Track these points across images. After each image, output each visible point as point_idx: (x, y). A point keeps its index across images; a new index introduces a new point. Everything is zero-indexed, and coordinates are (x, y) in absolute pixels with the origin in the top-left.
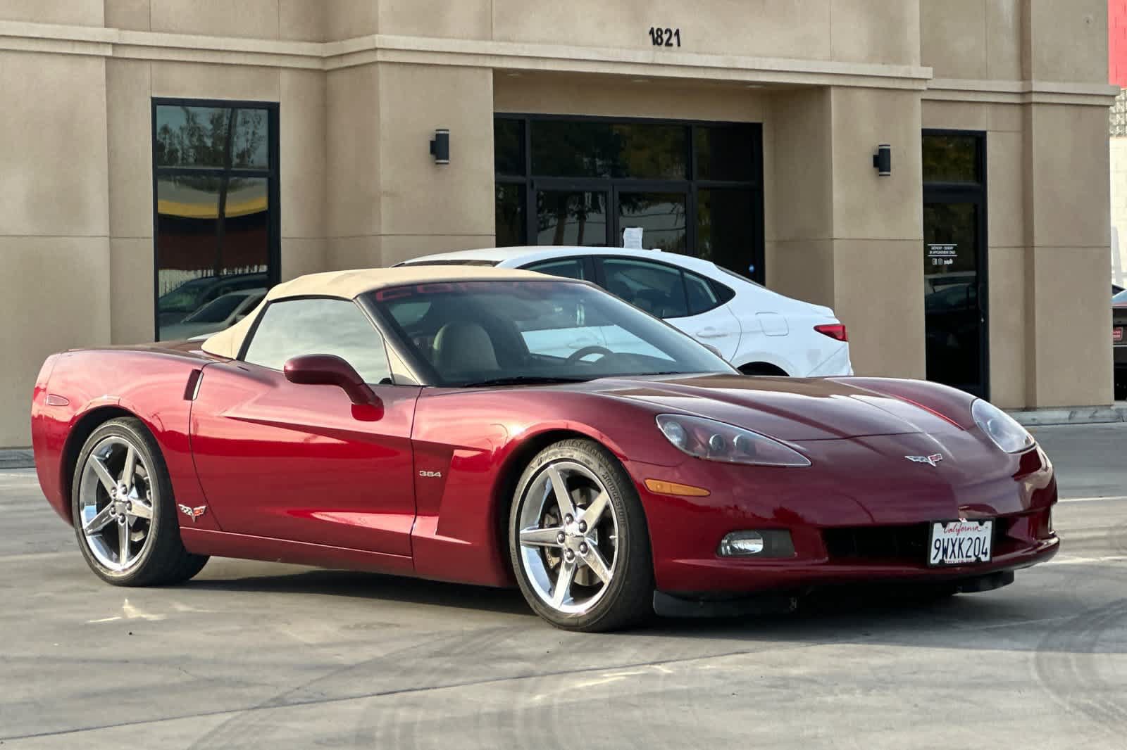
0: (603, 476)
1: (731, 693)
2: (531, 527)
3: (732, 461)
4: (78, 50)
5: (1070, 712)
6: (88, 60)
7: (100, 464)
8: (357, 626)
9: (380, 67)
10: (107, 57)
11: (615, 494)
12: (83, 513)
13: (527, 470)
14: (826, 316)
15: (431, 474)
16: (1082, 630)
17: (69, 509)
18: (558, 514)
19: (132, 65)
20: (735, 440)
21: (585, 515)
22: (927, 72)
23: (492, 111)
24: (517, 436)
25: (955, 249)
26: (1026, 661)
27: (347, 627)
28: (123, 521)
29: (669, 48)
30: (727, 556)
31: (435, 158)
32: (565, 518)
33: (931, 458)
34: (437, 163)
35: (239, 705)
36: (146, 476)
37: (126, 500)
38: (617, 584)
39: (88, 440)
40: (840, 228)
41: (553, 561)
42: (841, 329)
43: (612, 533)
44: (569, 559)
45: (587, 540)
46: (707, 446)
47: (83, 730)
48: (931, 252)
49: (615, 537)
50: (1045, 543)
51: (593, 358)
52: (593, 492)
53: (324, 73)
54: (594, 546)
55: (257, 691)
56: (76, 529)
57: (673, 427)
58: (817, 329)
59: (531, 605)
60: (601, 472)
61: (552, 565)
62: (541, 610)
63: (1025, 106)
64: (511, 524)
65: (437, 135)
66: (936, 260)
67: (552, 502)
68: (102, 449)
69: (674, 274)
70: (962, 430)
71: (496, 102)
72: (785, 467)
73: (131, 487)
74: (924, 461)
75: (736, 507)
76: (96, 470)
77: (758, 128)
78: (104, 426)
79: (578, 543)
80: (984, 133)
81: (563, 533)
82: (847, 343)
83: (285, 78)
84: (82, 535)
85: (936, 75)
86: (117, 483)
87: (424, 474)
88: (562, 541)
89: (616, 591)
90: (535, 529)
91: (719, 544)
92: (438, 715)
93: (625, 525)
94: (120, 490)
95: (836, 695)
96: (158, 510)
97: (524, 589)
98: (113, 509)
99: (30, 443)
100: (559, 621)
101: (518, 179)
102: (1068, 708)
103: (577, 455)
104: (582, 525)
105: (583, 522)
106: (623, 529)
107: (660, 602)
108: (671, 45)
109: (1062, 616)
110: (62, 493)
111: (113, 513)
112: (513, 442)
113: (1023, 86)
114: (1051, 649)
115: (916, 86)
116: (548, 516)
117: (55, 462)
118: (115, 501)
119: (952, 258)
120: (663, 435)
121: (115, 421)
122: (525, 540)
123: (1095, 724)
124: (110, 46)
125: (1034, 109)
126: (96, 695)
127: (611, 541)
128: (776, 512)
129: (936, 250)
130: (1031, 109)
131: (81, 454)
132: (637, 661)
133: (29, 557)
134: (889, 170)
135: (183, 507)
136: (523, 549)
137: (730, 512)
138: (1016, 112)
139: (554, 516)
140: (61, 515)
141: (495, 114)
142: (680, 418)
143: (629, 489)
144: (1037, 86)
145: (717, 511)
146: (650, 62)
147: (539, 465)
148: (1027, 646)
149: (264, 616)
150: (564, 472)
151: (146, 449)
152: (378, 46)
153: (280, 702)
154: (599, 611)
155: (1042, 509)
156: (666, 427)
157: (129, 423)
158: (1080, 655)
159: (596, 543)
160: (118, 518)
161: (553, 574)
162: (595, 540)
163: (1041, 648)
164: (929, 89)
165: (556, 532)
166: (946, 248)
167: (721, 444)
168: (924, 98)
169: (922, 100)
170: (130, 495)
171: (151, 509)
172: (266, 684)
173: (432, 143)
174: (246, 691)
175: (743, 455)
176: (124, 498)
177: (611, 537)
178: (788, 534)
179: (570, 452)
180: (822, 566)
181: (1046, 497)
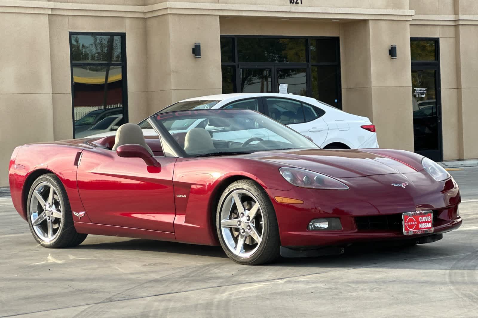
0: (257, 196)
1: (311, 292)
2: (226, 219)
3: (314, 188)
4: (36, 11)
5: (461, 298)
6: (41, 16)
7: (39, 194)
8: (150, 265)
9: (169, 16)
10: (49, 15)
11: (262, 204)
12: (32, 216)
13: (223, 193)
14: (366, 121)
15: (182, 196)
16: (471, 260)
17: (26, 214)
18: (237, 213)
19: (60, 18)
20: (315, 178)
21: (249, 213)
22: (412, 12)
23: (219, 34)
24: (218, 179)
25: (426, 90)
26: (444, 275)
27: (145, 265)
28: (49, 219)
29: (297, 5)
30: (312, 230)
31: (194, 56)
32: (240, 215)
33: (403, 184)
34: (196, 58)
35: (91, 302)
36: (59, 199)
37: (50, 210)
38: (264, 243)
39: (33, 184)
40: (374, 82)
41: (236, 234)
42: (373, 127)
43: (261, 221)
44: (243, 233)
45: (251, 224)
46: (302, 181)
47: (21, 314)
48: (415, 92)
49: (262, 223)
50: (456, 221)
51: (255, 143)
52: (253, 203)
53: (145, 19)
54: (254, 227)
55: (101, 295)
56: (29, 223)
57: (287, 173)
58: (362, 127)
59: (226, 253)
60: (256, 194)
61: (235, 236)
62: (231, 255)
63: (457, 26)
64: (217, 218)
65: (195, 45)
66: (418, 95)
67: (235, 207)
68: (40, 188)
69: (298, 105)
70: (418, 171)
71: (221, 31)
72: (337, 190)
73: (52, 204)
74: (400, 186)
75: (316, 208)
76: (37, 197)
77: (337, 39)
78: (40, 178)
79: (246, 226)
80: (439, 38)
81: (240, 221)
82: (376, 133)
83: (128, 22)
84: (31, 226)
85: (416, 14)
86: (46, 202)
87: (179, 196)
88: (240, 225)
89: (263, 247)
90: (227, 220)
91: (308, 225)
92: (179, 305)
93: (267, 217)
94: (48, 206)
95: (358, 292)
96: (64, 214)
97: (223, 246)
98: (45, 214)
99: (9, 185)
100: (239, 260)
101: (232, 64)
102: (460, 296)
103: (245, 186)
104: (248, 218)
105: (249, 216)
106: (266, 219)
107: (283, 251)
108: (298, 3)
109: (463, 253)
110: (22, 207)
111: (45, 216)
112: (217, 181)
113: (455, 18)
114: (457, 268)
115: (407, 18)
116: (233, 214)
117: (19, 194)
118: (46, 210)
119: (425, 94)
120: (283, 177)
121: (44, 175)
122: (223, 225)
123: (472, 303)
124: (50, 10)
125: (460, 27)
126: (30, 298)
127: (261, 224)
128: (334, 210)
129: (418, 91)
130: (459, 27)
131: (30, 190)
132: (272, 278)
133: (11, 235)
134: (396, 56)
135: (74, 213)
136: (223, 229)
137: (313, 211)
138: (452, 29)
139: (236, 214)
140: (22, 217)
141: (221, 35)
142: (291, 169)
143: (268, 201)
144: (461, 17)
145: (308, 210)
146: (289, 11)
147: (229, 191)
148: (446, 268)
149: (110, 261)
150: (239, 194)
151: (58, 188)
152: (168, 7)
153: (110, 300)
154: (256, 256)
155: (454, 206)
156: (284, 173)
157: (51, 176)
158: (469, 271)
159: (254, 226)
160: (47, 218)
161: (236, 240)
162: (254, 224)
163: (452, 269)
164: (413, 20)
165: (237, 221)
166: (422, 90)
167: (308, 180)
168: (411, 24)
169: (410, 25)
170: (52, 208)
171: (61, 214)
172: (105, 292)
173: (193, 49)
174: (96, 295)
175: (318, 185)
176: (49, 209)
177: (261, 223)
178: (339, 220)
179: (242, 185)
180: (354, 233)
181: (456, 200)
